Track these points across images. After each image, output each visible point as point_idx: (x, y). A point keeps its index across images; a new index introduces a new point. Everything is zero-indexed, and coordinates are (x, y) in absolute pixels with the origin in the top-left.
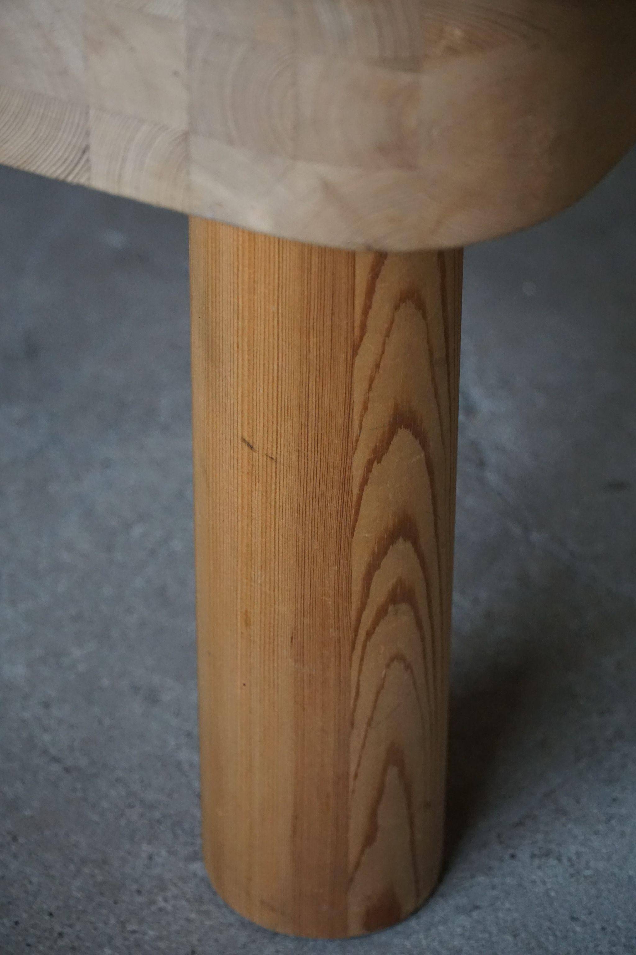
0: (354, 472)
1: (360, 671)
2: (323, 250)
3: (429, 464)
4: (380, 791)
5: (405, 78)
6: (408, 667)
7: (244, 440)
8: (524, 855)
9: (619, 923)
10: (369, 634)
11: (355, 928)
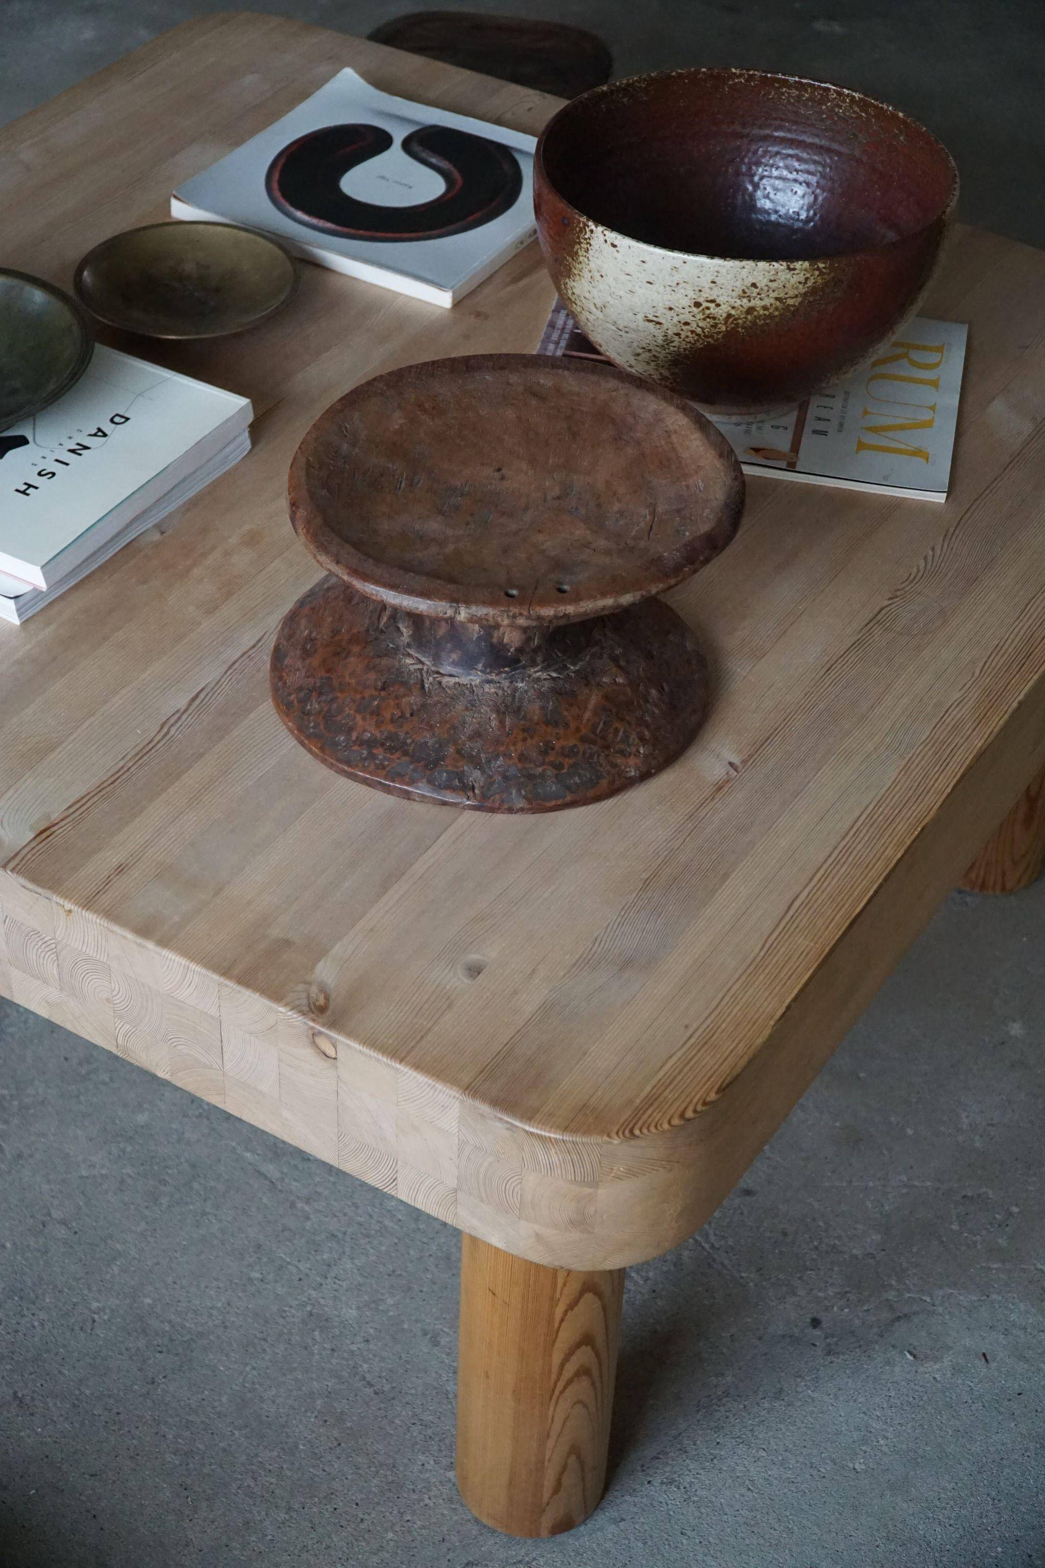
0: (556, 1316)
1: (555, 1410)
2: (538, 1266)
3: (604, 1308)
4: (564, 1468)
5: (588, 1190)
6: (585, 1406)
7: (490, 1290)
8: (656, 1482)
9: (711, 1539)
10: (561, 1392)
11: (544, 1532)
